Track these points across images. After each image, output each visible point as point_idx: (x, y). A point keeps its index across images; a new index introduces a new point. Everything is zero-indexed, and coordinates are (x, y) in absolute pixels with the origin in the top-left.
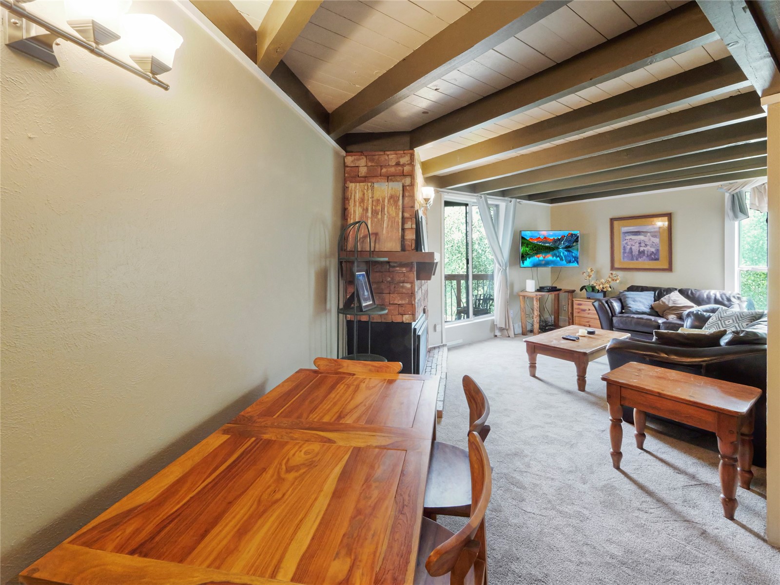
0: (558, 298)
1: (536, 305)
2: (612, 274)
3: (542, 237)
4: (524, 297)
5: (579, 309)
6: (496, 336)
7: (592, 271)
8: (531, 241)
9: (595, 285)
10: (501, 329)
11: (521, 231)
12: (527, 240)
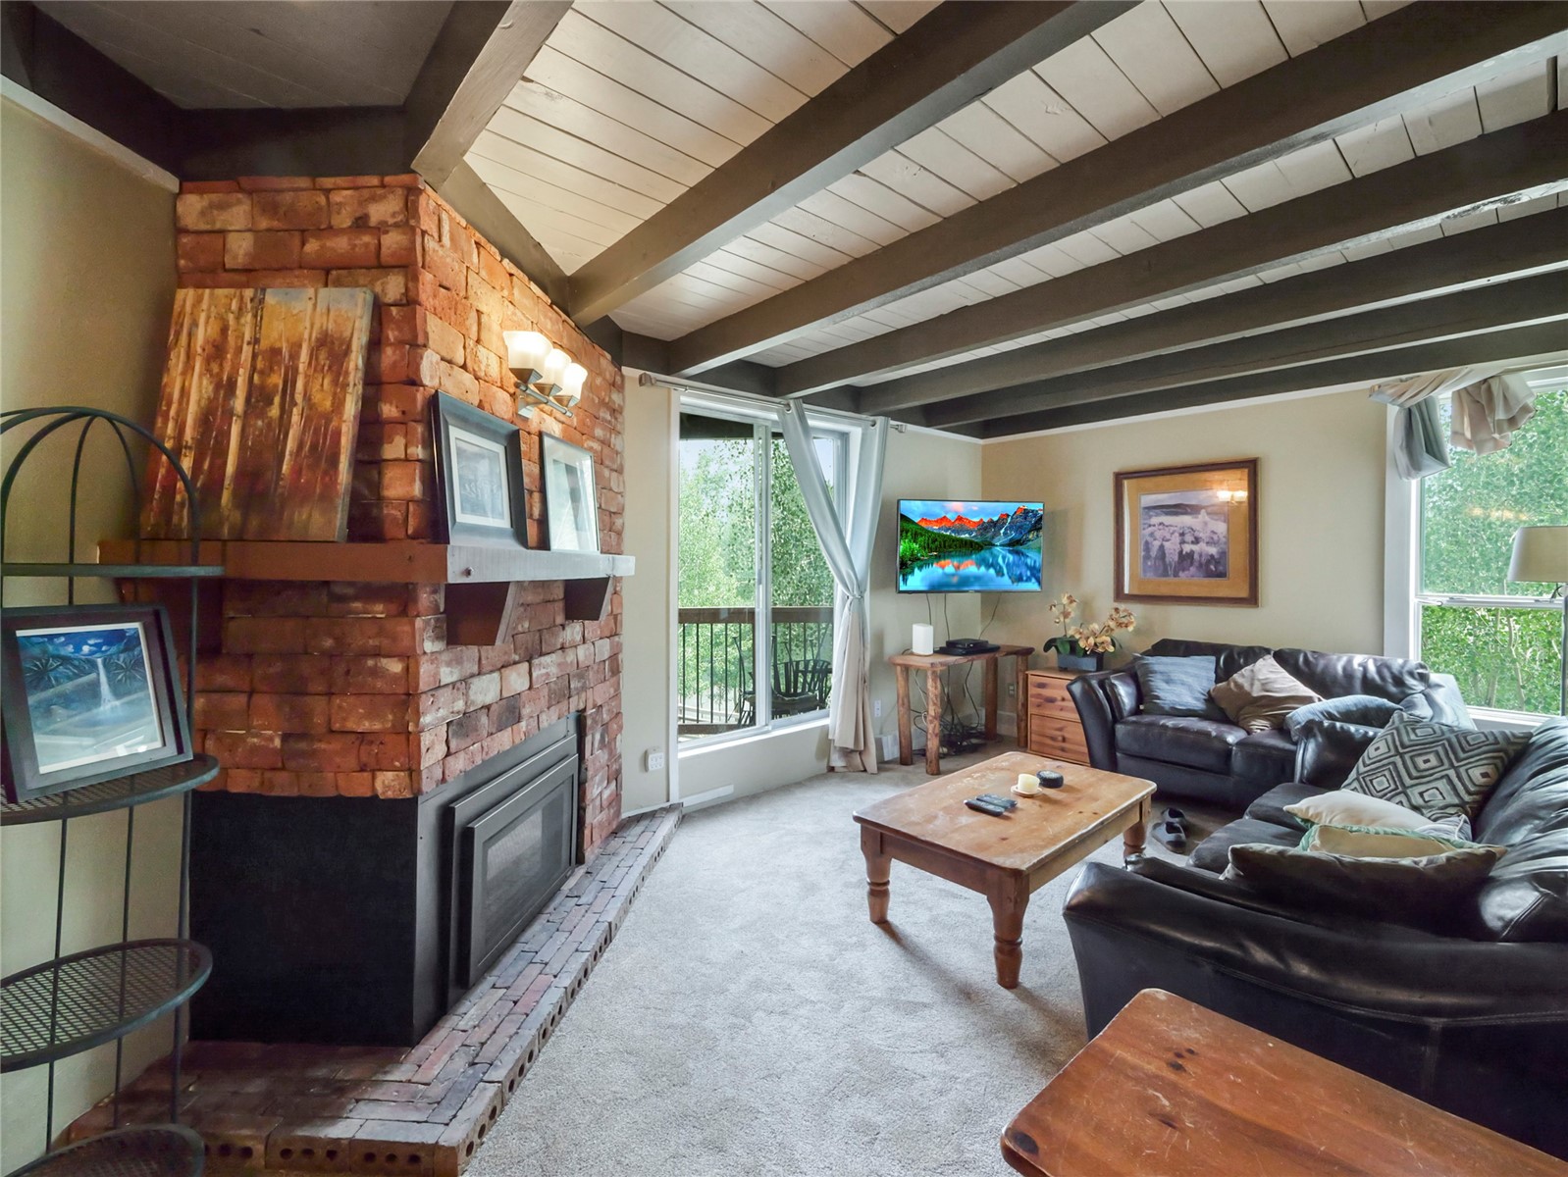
0: (993, 669)
1: (933, 688)
2: (1117, 610)
3: (952, 517)
4: (906, 668)
5: (1039, 696)
6: (832, 769)
7: (1072, 602)
8: (923, 525)
9: (1077, 636)
10: (846, 753)
11: (898, 501)
12: (913, 522)
